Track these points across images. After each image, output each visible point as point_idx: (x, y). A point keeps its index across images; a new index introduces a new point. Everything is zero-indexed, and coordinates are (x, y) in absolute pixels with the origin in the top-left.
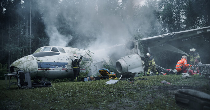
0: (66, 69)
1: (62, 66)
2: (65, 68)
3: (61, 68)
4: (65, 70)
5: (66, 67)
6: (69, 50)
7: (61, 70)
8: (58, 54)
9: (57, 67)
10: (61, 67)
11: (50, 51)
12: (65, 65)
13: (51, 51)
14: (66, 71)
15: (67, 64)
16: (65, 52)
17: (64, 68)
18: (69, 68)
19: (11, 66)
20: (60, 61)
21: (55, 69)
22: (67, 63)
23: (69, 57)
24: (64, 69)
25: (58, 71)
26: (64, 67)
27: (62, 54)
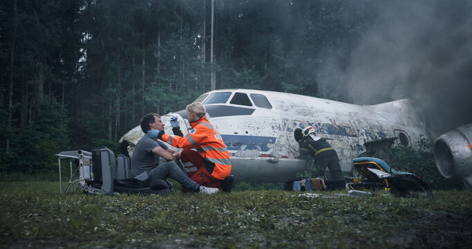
0: (269, 156)
1: (259, 147)
2: (268, 153)
3: (254, 151)
4: (269, 158)
5: (271, 150)
6: (282, 102)
7: (255, 158)
8: (250, 112)
9: (243, 147)
10: (256, 148)
11: (228, 104)
12: (269, 145)
13: (231, 103)
14: (270, 161)
15: (273, 142)
16: (270, 106)
17: (264, 153)
18: (279, 153)
19: (121, 141)
20: (252, 133)
21: (239, 154)
22: (274, 139)
23: (280, 122)
24: (263, 155)
25: (247, 160)
26: (265, 148)
27: (259, 112)
